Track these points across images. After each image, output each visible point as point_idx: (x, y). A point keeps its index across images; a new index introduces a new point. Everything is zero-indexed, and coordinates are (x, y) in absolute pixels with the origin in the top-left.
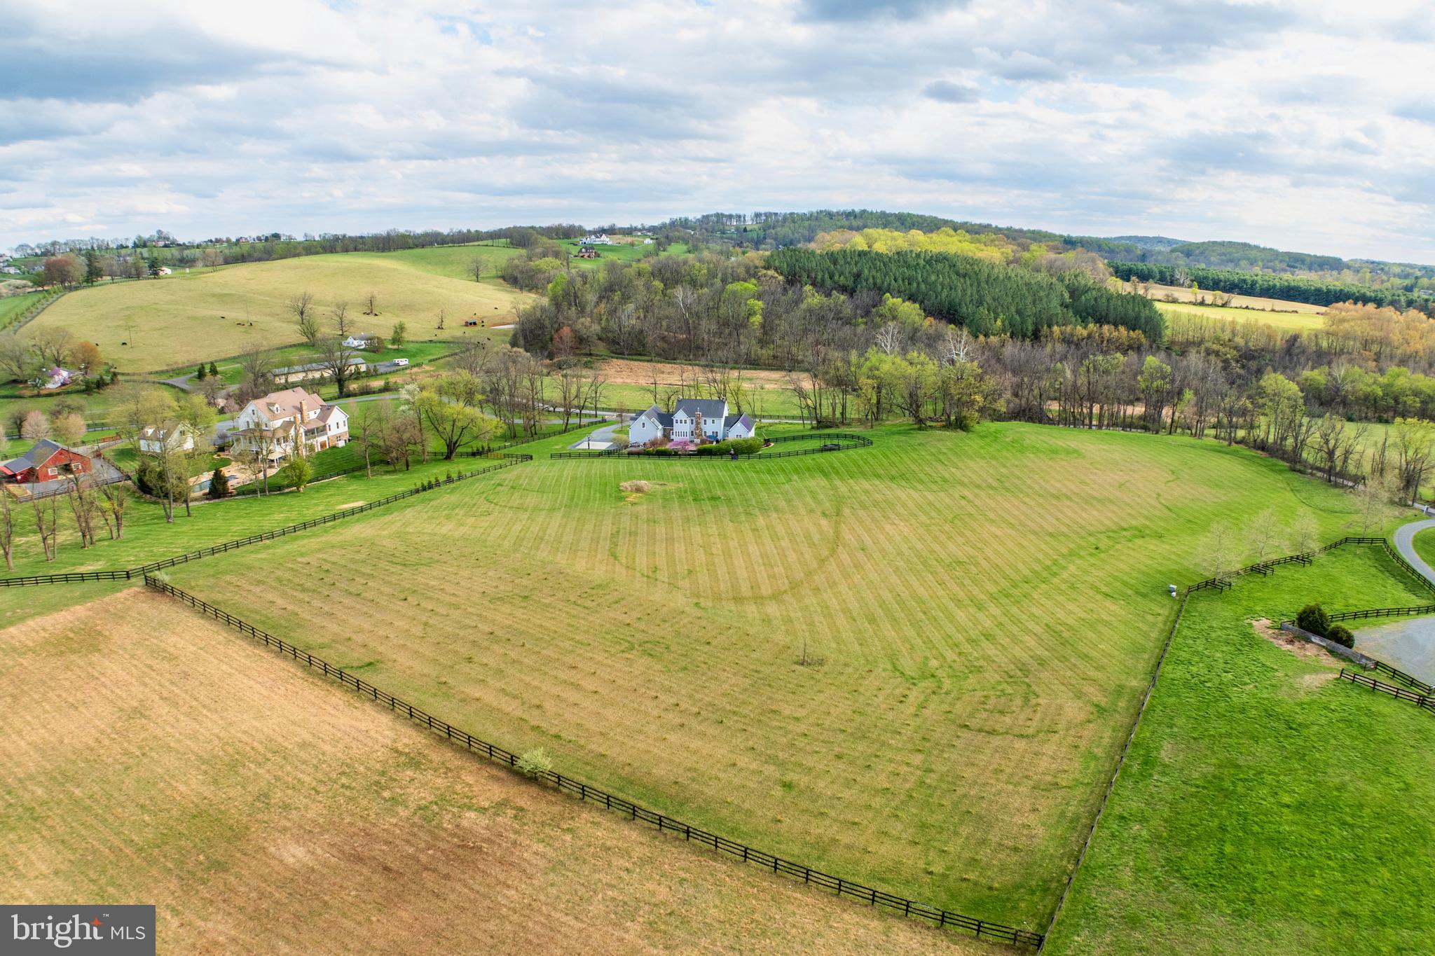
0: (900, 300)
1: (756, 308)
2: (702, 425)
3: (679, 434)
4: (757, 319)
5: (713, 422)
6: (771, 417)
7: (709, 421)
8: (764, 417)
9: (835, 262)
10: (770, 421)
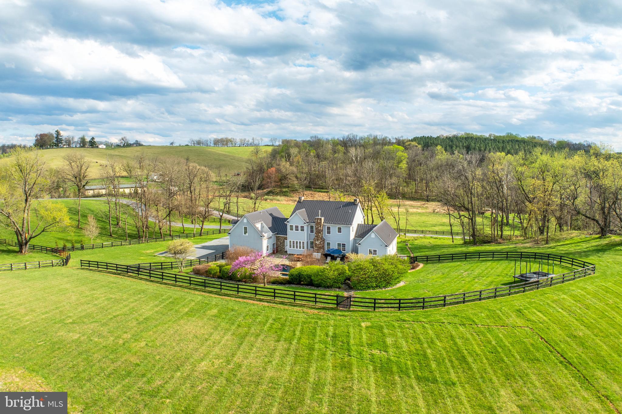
0: (503, 154)
1: (403, 158)
2: (325, 234)
3: (295, 244)
4: (404, 165)
5: (340, 230)
6: (415, 232)
7: (334, 229)
8: (408, 231)
9: (452, 141)
10: (415, 235)
